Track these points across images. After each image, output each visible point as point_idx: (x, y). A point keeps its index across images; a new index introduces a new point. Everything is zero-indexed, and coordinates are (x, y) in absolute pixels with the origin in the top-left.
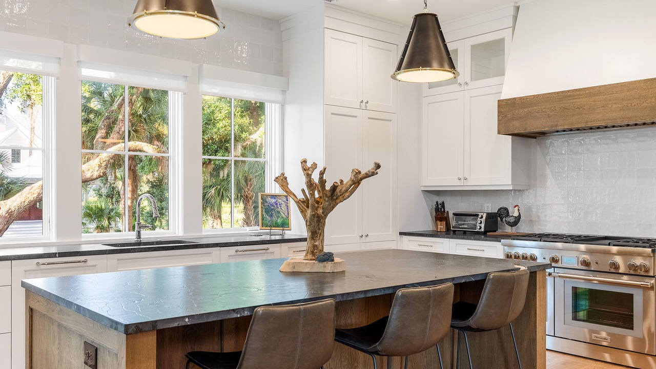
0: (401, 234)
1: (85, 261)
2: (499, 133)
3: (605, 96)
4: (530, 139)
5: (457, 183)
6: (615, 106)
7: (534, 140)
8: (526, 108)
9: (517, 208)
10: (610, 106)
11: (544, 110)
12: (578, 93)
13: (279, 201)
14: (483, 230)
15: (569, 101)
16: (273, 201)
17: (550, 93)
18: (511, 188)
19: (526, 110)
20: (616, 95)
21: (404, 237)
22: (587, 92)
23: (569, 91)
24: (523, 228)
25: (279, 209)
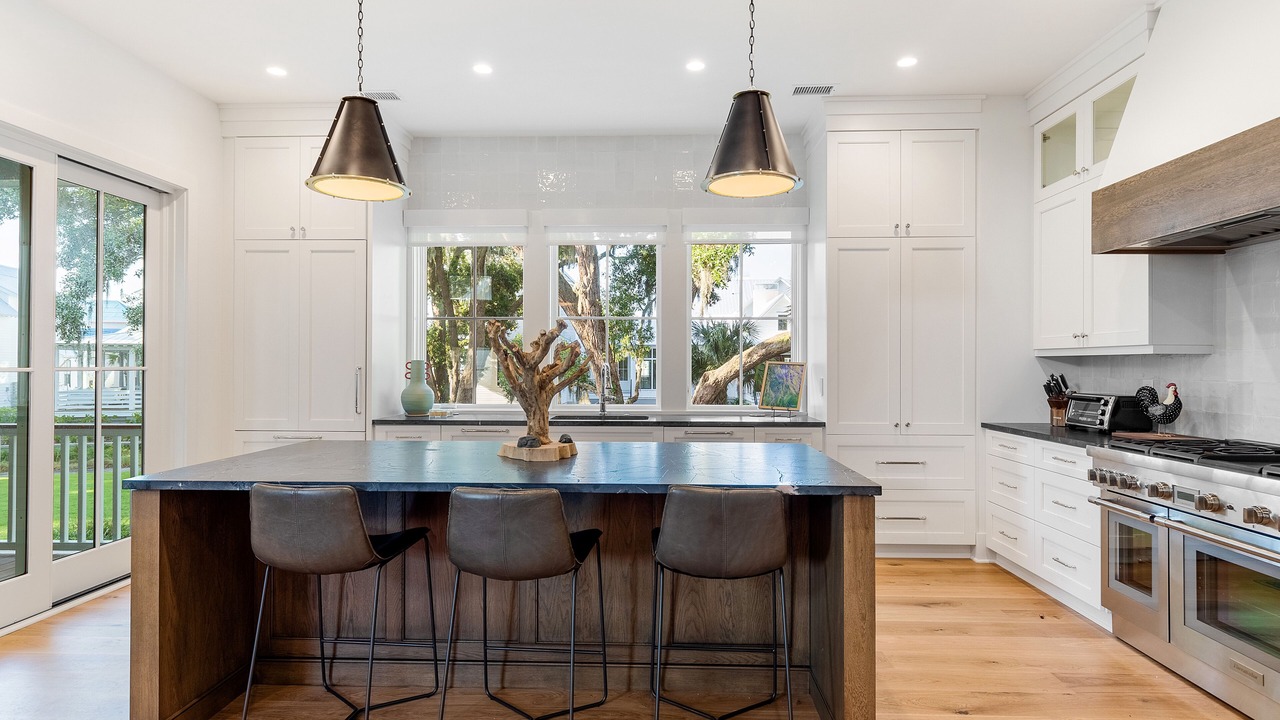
0: (984, 425)
1: (507, 431)
2: (1093, 253)
3: (1255, 151)
4: (1215, 255)
5: (1074, 343)
6: (1272, 168)
7: (1221, 257)
8: (1127, 200)
9: (1172, 389)
10: (1263, 171)
11: (1154, 200)
12: (1207, 155)
13: (792, 371)
14: (1106, 426)
15: (1194, 174)
16: (784, 371)
17: (1163, 165)
18: (1150, 351)
19: (1129, 204)
20: (1275, 144)
21: (987, 430)
22: (1224, 148)
23: (1192, 155)
24: (1181, 429)
25: (789, 383)
